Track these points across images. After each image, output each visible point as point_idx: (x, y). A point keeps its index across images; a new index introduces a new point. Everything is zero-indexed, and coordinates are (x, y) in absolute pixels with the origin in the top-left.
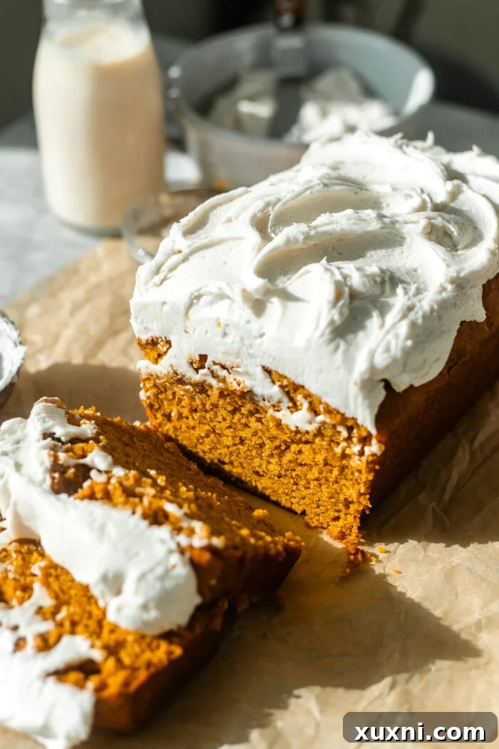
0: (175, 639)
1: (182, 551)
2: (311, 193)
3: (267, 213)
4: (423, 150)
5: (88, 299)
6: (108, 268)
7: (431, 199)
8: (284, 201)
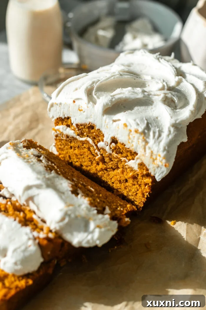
0: (31, 276)
1: (35, 239)
2: (114, 78)
3: (93, 86)
4: (168, 61)
5: (22, 113)
6: (33, 99)
7: (167, 85)
8: (101, 81)
